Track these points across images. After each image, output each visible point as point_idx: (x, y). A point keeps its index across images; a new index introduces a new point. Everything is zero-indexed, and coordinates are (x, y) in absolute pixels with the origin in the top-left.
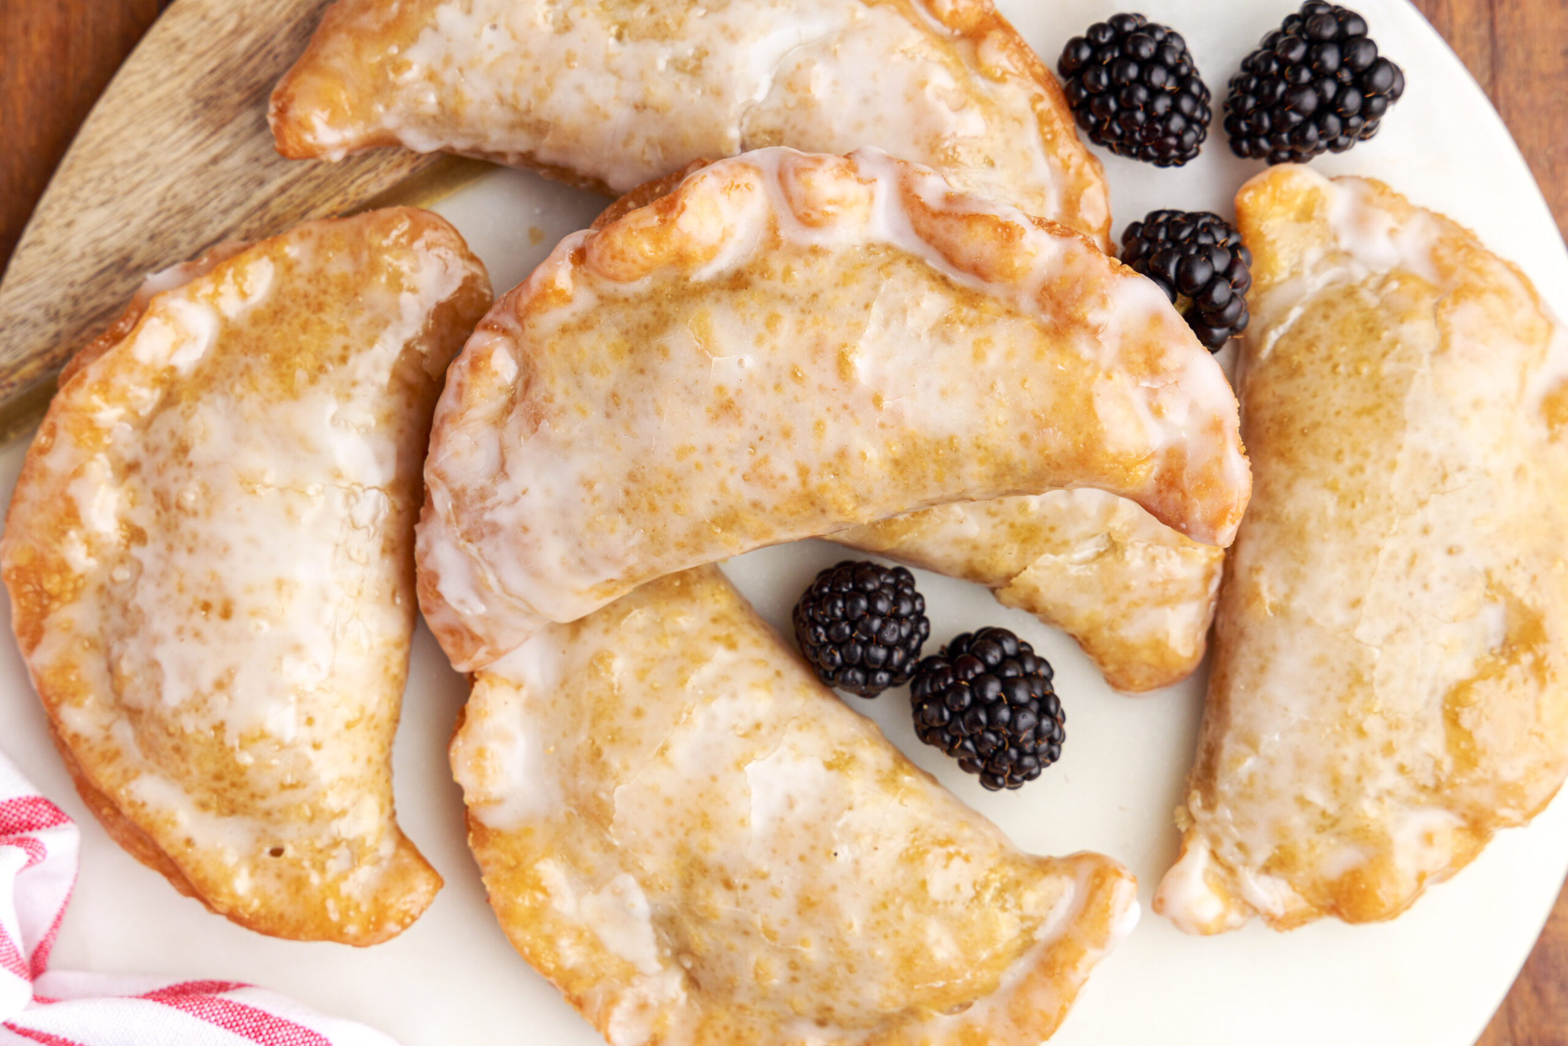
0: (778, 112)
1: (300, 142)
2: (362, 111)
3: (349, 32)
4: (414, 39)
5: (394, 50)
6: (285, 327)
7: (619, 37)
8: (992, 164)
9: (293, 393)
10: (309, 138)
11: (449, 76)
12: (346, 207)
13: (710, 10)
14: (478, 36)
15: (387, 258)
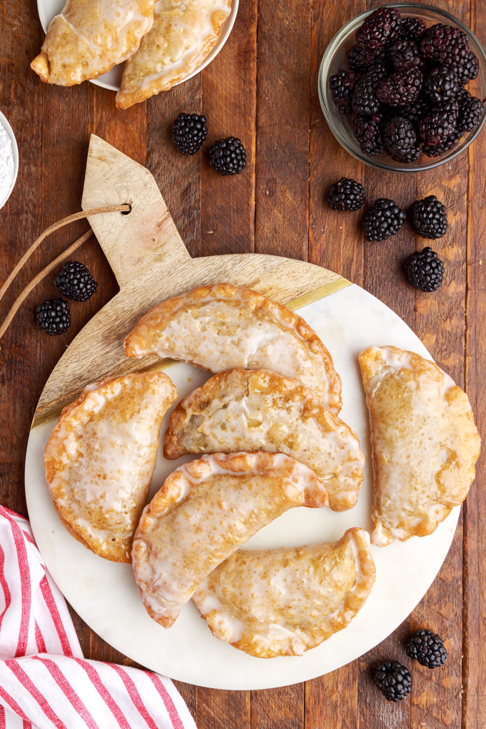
0: (258, 357)
1: (131, 353)
2: (148, 346)
3: (147, 325)
4: (164, 329)
5: (158, 331)
6: (124, 402)
7: (218, 333)
8: (312, 375)
9: (125, 421)
10: (134, 352)
11: (172, 340)
12: (140, 368)
13: (242, 329)
14: (181, 330)
15: (151, 385)
